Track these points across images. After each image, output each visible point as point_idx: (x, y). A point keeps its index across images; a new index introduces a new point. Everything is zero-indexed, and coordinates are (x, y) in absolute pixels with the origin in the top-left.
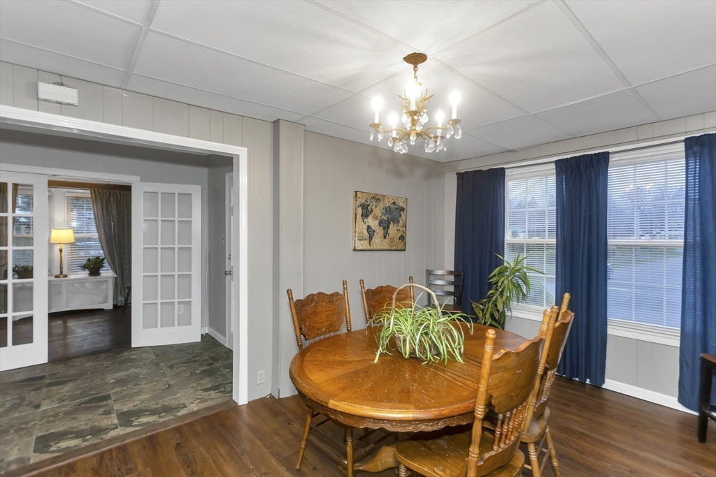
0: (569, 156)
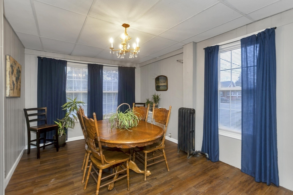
0: (92, 63)
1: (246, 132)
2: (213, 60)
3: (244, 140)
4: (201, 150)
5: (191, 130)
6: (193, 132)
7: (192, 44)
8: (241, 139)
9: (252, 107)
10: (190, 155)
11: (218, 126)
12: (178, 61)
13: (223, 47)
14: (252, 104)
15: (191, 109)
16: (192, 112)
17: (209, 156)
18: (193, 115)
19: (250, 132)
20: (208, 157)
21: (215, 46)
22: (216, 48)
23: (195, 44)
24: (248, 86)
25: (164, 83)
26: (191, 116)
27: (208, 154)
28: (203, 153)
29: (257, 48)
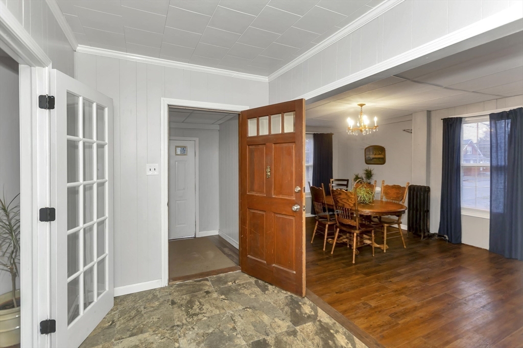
1: (495, 211)
2: (454, 131)
3: (492, 218)
4: (437, 232)
5: (426, 209)
6: (428, 212)
7: (426, 112)
8: (489, 218)
9: (503, 184)
10: (424, 237)
11: (460, 206)
12: (404, 130)
13: (466, 119)
14: (503, 182)
15: (425, 187)
16: (427, 190)
17: (449, 238)
18: (428, 193)
19: (500, 210)
20: (447, 238)
21: (457, 118)
22: (459, 121)
23: (429, 113)
24: (498, 162)
25: (379, 154)
26: (426, 194)
27: (447, 235)
28: (440, 235)
29: (508, 124)
